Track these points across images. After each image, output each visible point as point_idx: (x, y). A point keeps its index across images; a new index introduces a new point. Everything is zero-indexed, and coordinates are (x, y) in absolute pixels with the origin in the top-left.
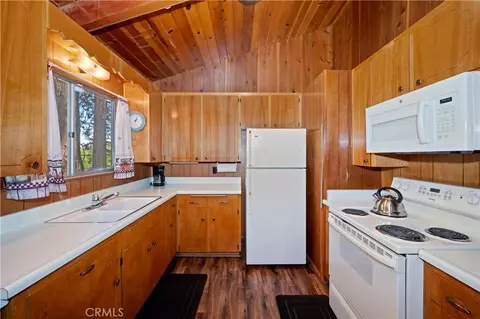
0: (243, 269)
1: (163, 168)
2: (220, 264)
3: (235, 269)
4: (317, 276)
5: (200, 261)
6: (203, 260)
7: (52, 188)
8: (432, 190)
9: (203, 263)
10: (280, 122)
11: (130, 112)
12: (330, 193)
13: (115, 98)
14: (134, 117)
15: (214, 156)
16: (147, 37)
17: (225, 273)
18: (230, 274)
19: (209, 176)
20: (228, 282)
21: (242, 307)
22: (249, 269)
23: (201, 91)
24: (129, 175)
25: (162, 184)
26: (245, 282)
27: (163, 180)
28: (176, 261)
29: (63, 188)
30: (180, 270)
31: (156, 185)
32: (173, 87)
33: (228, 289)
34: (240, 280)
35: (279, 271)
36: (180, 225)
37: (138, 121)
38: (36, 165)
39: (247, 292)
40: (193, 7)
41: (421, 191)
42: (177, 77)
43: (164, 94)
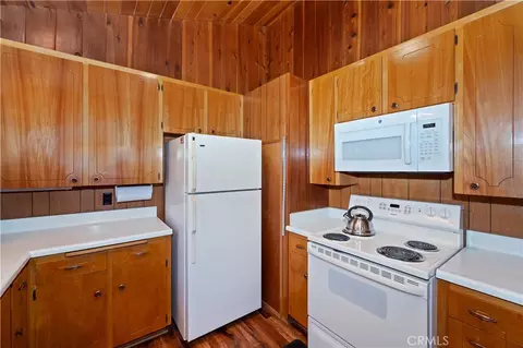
4: (277, 318)
8: (392, 206)
10: (218, 129)
12: (294, 216)
15: (113, 174)
35: (231, 330)
41: (382, 207)
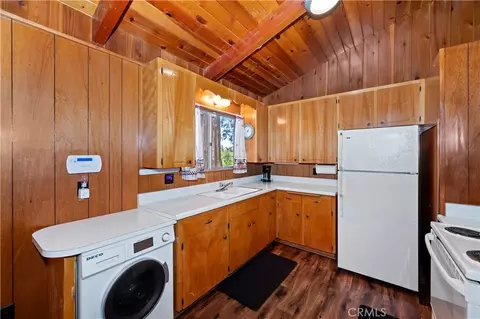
0: (335, 270)
1: (270, 167)
2: (312, 259)
3: (326, 268)
5: (295, 251)
6: (298, 251)
7: (199, 176)
9: (298, 253)
10: (390, 119)
11: (244, 126)
13: (235, 117)
14: (247, 129)
15: (311, 158)
16: (253, 69)
17: (314, 267)
18: (318, 270)
19: (309, 177)
20: (315, 275)
21: (319, 298)
22: (341, 272)
23: (302, 98)
24: (243, 172)
25: (269, 181)
26: (333, 281)
27: (269, 177)
28: (275, 244)
29: (203, 176)
30: (277, 252)
31: (264, 181)
32: (279, 100)
33: (312, 280)
34: (327, 278)
36: (279, 216)
37: (249, 132)
38: (190, 162)
39: (330, 289)
40: (282, 36)
42: (282, 90)
43: (270, 107)
